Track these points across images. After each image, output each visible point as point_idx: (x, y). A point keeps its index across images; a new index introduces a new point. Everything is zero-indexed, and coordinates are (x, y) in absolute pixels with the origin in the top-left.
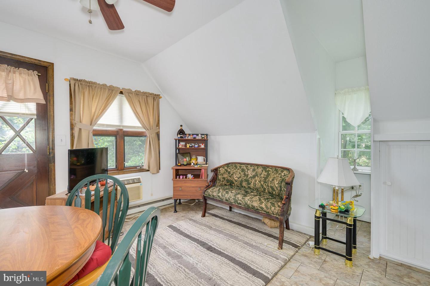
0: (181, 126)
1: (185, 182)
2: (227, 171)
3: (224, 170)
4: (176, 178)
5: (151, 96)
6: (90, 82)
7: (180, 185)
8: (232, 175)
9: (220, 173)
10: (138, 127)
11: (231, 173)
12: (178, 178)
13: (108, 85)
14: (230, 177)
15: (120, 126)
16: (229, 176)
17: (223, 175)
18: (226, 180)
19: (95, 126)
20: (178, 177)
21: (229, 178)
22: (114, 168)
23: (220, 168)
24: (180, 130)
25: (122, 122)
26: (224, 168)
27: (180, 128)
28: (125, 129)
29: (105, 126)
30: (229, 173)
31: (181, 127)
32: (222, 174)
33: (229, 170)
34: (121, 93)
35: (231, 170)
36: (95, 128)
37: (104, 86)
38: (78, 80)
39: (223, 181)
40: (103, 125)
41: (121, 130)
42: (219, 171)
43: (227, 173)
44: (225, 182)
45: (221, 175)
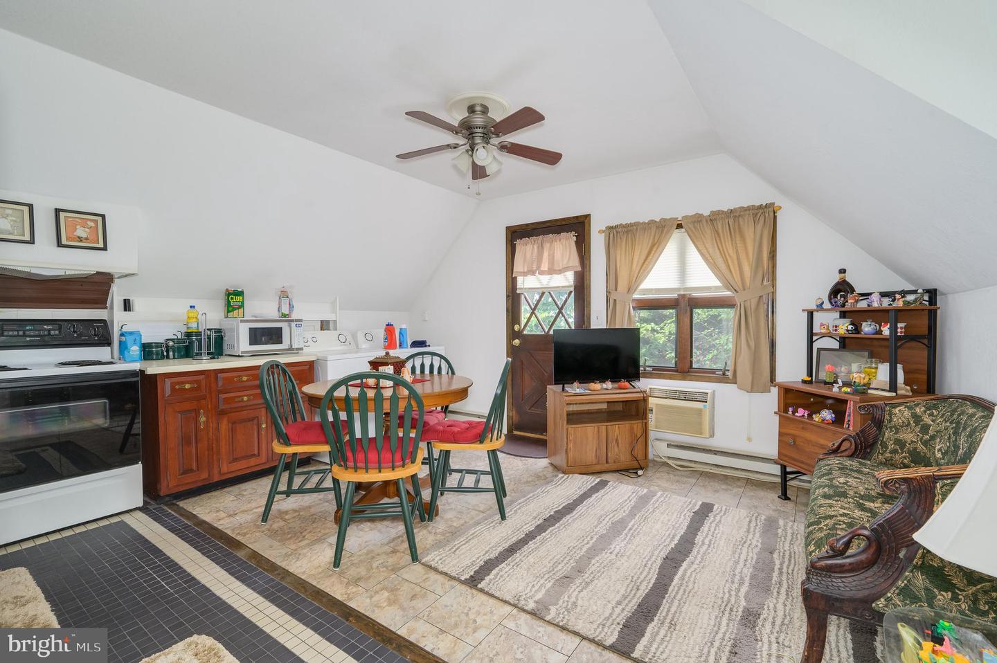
0: (843, 271)
1: (803, 428)
2: (917, 423)
3: (907, 413)
4: (786, 411)
5: (747, 212)
6: (627, 226)
7: (792, 432)
8: (933, 438)
9: (890, 421)
10: (717, 288)
11: (931, 432)
12: (790, 412)
13: (658, 220)
14: (925, 443)
15: (679, 289)
16: (921, 440)
17: (897, 430)
18: (909, 452)
19: (636, 293)
20: (791, 409)
21: (920, 447)
22: (671, 366)
23: (894, 407)
24: (838, 283)
25: (684, 280)
26: (910, 408)
27: (837, 278)
28: (696, 295)
29: (653, 292)
30: (925, 429)
31: (842, 275)
32: (895, 427)
33: (927, 420)
34: (679, 226)
35: (933, 421)
36: (636, 296)
37: (652, 222)
38: (612, 227)
39: (894, 452)
40: (650, 291)
41: (683, 296)
42: (890, 414)
43: (918, 429)
44: (905, 457)
45: (891, 428)
